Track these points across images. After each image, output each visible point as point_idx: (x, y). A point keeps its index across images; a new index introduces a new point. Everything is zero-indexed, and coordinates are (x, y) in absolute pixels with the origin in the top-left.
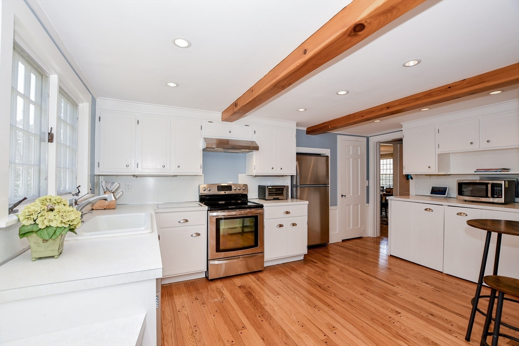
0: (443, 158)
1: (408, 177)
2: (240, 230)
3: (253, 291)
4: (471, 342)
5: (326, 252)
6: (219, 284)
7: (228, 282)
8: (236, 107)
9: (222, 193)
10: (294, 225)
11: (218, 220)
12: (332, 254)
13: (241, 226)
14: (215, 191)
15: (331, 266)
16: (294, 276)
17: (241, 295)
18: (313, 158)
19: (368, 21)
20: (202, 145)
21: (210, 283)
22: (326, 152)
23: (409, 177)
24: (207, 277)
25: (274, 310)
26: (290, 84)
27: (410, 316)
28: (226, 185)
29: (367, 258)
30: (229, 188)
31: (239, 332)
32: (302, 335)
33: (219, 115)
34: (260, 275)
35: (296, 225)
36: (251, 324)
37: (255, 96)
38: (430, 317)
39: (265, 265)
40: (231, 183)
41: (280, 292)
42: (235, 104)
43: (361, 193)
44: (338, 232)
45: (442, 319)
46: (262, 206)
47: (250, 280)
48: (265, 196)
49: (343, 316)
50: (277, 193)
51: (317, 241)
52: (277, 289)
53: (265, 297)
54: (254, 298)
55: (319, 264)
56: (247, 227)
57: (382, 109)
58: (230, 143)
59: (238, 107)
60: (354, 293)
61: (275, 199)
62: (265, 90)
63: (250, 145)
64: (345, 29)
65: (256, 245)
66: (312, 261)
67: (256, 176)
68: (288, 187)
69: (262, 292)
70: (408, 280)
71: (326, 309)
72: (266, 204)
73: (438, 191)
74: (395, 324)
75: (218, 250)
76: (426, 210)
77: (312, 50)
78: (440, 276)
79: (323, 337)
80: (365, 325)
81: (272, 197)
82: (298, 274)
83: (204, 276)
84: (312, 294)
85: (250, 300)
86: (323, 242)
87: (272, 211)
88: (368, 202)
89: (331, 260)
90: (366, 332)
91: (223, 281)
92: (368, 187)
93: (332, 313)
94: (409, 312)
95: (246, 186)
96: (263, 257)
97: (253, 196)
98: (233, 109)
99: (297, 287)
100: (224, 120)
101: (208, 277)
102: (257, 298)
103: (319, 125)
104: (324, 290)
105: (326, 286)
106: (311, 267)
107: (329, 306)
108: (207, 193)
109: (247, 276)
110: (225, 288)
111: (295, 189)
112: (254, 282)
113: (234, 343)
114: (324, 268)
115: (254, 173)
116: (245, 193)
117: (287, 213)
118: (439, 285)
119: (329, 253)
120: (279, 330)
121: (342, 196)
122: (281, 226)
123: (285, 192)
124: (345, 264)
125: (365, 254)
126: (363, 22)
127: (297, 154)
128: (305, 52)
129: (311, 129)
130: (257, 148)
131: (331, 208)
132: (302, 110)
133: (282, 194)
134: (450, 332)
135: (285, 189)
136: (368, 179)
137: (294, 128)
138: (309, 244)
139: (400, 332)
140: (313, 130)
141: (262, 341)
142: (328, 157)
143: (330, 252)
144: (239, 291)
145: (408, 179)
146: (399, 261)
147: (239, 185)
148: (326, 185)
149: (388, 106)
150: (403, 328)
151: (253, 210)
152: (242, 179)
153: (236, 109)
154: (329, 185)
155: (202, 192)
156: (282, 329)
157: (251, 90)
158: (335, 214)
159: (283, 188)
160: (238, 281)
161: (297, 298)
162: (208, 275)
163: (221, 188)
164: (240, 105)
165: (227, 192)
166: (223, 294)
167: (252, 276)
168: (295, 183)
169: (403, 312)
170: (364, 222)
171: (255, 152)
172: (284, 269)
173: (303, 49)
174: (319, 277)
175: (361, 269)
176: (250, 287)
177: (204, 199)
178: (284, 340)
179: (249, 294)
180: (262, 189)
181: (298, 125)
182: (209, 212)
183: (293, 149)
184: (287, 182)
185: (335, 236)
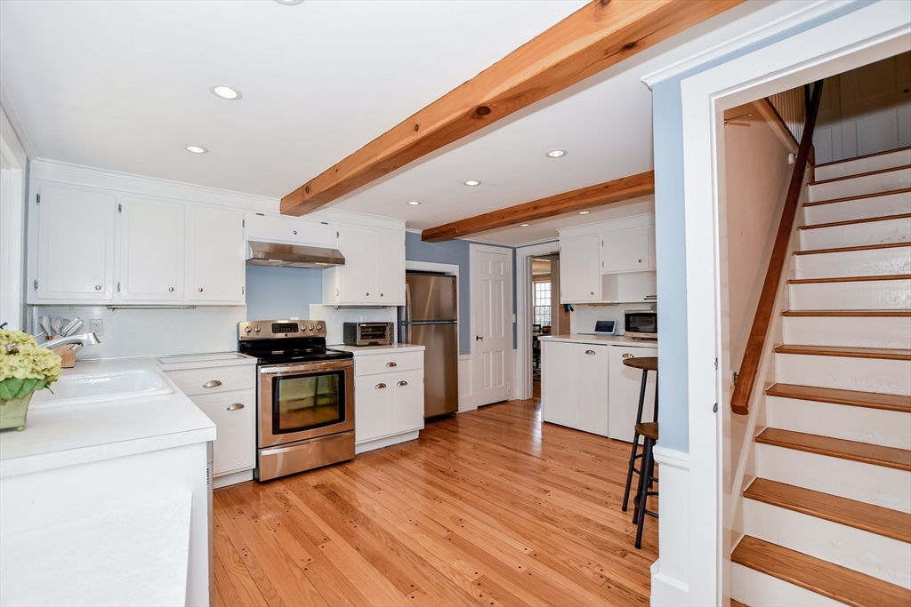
0: (608, 281)
1: (567, 308)
2: (310, 403)
3: (339, 490)
4: (628, 512)
5: (452, 425)
6: (279, 488)
7: (295, 482)
8: (308, 192)
9: (281, 335)
10: (403, 383)
11: (275, 380)
12: (462, 428)
13: (312, 394)
14: (267, 334)
15: (461, 444)
16: (405, 462)
17: (318, 497)
18: (433, 279)
19: (494, 105)
20: (244, 254)
21: (263, 487)
22: (453, 269)
23: (569, 308)
24: (256, 480)
25: (374, 511)
26: (396, 168)
27: (561, 493)
28: (286, 322)
29: (513, 429)
30: (292, 327)
31: (320, 547)
32: (415, 536)
33: (277, 204)
34: (349, 466)
35: (406, 383)
36: (339, 533)
37: (341, 180)
38: (586, 491)
39: (358, 451)
40: (297, 319)
41: (381, 486)
42: (307, 188)
43: (505, 333)
44: (471, 395)
45: (598, 491)
46: (351, 355)
47: (334, 477)
48: (355, 340)
49: (474, 505)
50: (376, 334)
51: (441, 411)
52: (378, 483)
53: (359, 495)
54: (340, 499)
55: (443, 443)
56: (323, 396)
57: (528, 209)
58: (294, 251)
59: (312, 194)
60: (491, 476)
61: (371, 344)
62: (358, 172)
63: (329, 255)
64: (467, 110)
65: (342, 419)
66: (432, 440)
67: (340, 307)
68: (392, 324)
69: (352, 490)
70: (564, 451)
71: (451, 499)
72: (356, 352)
73: (604, 327)
74: (542, 505)
75: (277, 430)
76: (587, 352)
77: (426, 128)
78: (605, 442)
79: (445, 534)
80: (502, 512)
81: (367, 342)
82: (411, 459)
83: (250, 477)
84: (430, 483)
85: (334, 502)
86: (449, 411)
87: (368, 364)
88: (515, 347)
89: (461, 436)
90: (503, 519)
91: (285, 481)
92: (515, 325)
93: (460, 503)
94: (560, 489)
95: (322, 323)
96: (354, 437)
97: (335, 340)
98: (303, 195)
99: (409, 477)
100: (284, 212)
101: (259, 479)
102: (345, 498)
103: (442, 227)
104: (449, 475)
105: (452, 470)
106: (430, 447)
107: (455, 494)
108: (253, 336)
109: (326, 471)
110: (290, 492)
111: (403, 327)
112: (339, 477)
113: (312, 560)
114: (449, 446)
115: (337, 302)
116: (321, 335)
117: (392, 365)
118: (603, 453)
119: (458, 426)
120: (381, 535)
121: (477, 338)
122: (382, 386)
123: (388, 333)
124: (480, 439)
125: (510, 423)
126: (488, 105)
127: (408, 272)
128: (417, 128)
129: (429, 233)
130: (341, 261)
131: (460, 357)
132: (414, 203)
133: (382, 336)
134: (606, 504)
135: (388, 328)
136: (515, 312)
137: (403, 230)
138: (428, 416)
139: (547, 514)
140: (431, 235)
141: (356, 551)
142: (455, 277)
143: (460, 425)
144: (316, 492)
145: (567, 311)
146: (555, 429)
147: (312, 324)
148: (452, 322)
149: (535, 206)
150: (551, 508)
151: (335, 361)
152: (315, 313)
153: (307, 197)
154: (458, 322)
155: (243, 334)
156: (386, 532)
157: (335, 169)
158: (467, 367)
159: (385, 327)
160: (312, 480)
161: (408, 491)
162: (258, 475)
163: (278, 328)
164: (315, 191)
165: (291, 335)
166: (287, 499)
167: (336, 471)
168: (403, 319)
169: (553, 490)
170: (509, 378)
171: (338, 268)
172: (389, 455)
173: (413, 124)
174: (442, 459)
175: (503, 444)
176: (333, 486)
177: (247, 347)
178: (390, 545)
179: (332, 494)
180: (350, 330)
181: (408, 225)
182: (259, 367)
183: (400, 265)
184: (392, 317)
185: (468, 401)
